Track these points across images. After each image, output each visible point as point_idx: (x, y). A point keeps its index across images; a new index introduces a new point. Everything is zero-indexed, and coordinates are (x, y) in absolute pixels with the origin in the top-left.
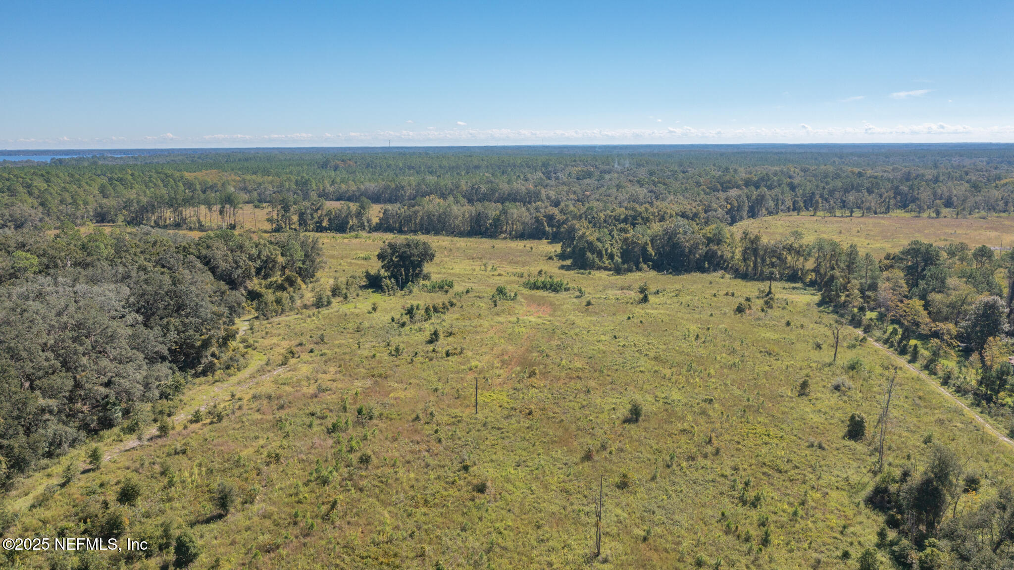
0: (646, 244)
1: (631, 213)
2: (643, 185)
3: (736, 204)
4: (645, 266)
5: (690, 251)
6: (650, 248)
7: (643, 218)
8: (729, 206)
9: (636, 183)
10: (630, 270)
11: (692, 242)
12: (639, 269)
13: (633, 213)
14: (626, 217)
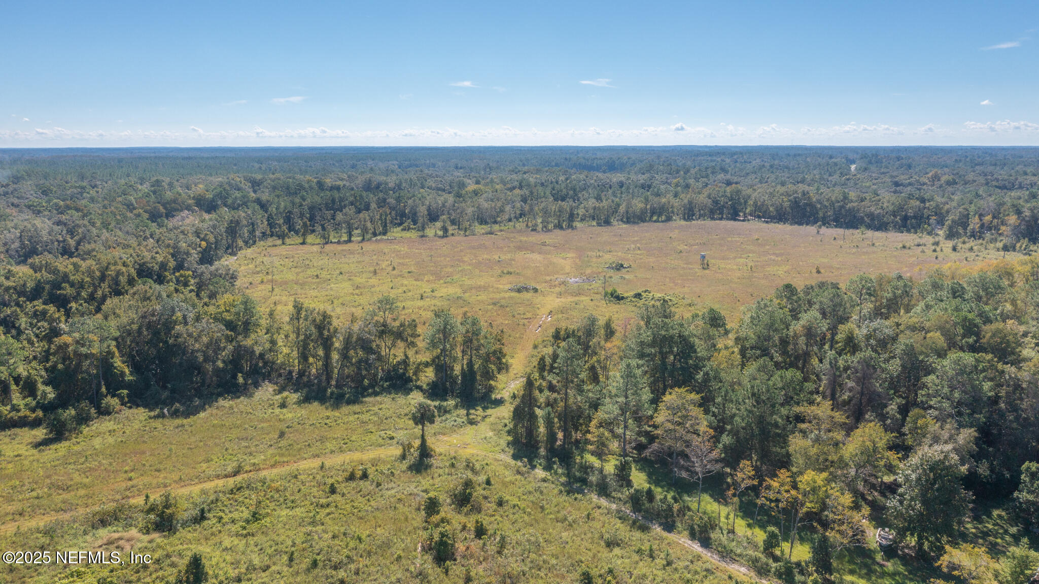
0: (110, 354)
1: (45, 275)
2: (39, 212)
3: (212, 240)
4: (114, 402)
5: (207, 359)
6: (118, 362)
7: (72, 285)
8: (204, 244)
9: (26, 210)
10: (83, 419)
11: (205, 339)
12: (105, 412)
13: (50, 277)
14: (37, 286)
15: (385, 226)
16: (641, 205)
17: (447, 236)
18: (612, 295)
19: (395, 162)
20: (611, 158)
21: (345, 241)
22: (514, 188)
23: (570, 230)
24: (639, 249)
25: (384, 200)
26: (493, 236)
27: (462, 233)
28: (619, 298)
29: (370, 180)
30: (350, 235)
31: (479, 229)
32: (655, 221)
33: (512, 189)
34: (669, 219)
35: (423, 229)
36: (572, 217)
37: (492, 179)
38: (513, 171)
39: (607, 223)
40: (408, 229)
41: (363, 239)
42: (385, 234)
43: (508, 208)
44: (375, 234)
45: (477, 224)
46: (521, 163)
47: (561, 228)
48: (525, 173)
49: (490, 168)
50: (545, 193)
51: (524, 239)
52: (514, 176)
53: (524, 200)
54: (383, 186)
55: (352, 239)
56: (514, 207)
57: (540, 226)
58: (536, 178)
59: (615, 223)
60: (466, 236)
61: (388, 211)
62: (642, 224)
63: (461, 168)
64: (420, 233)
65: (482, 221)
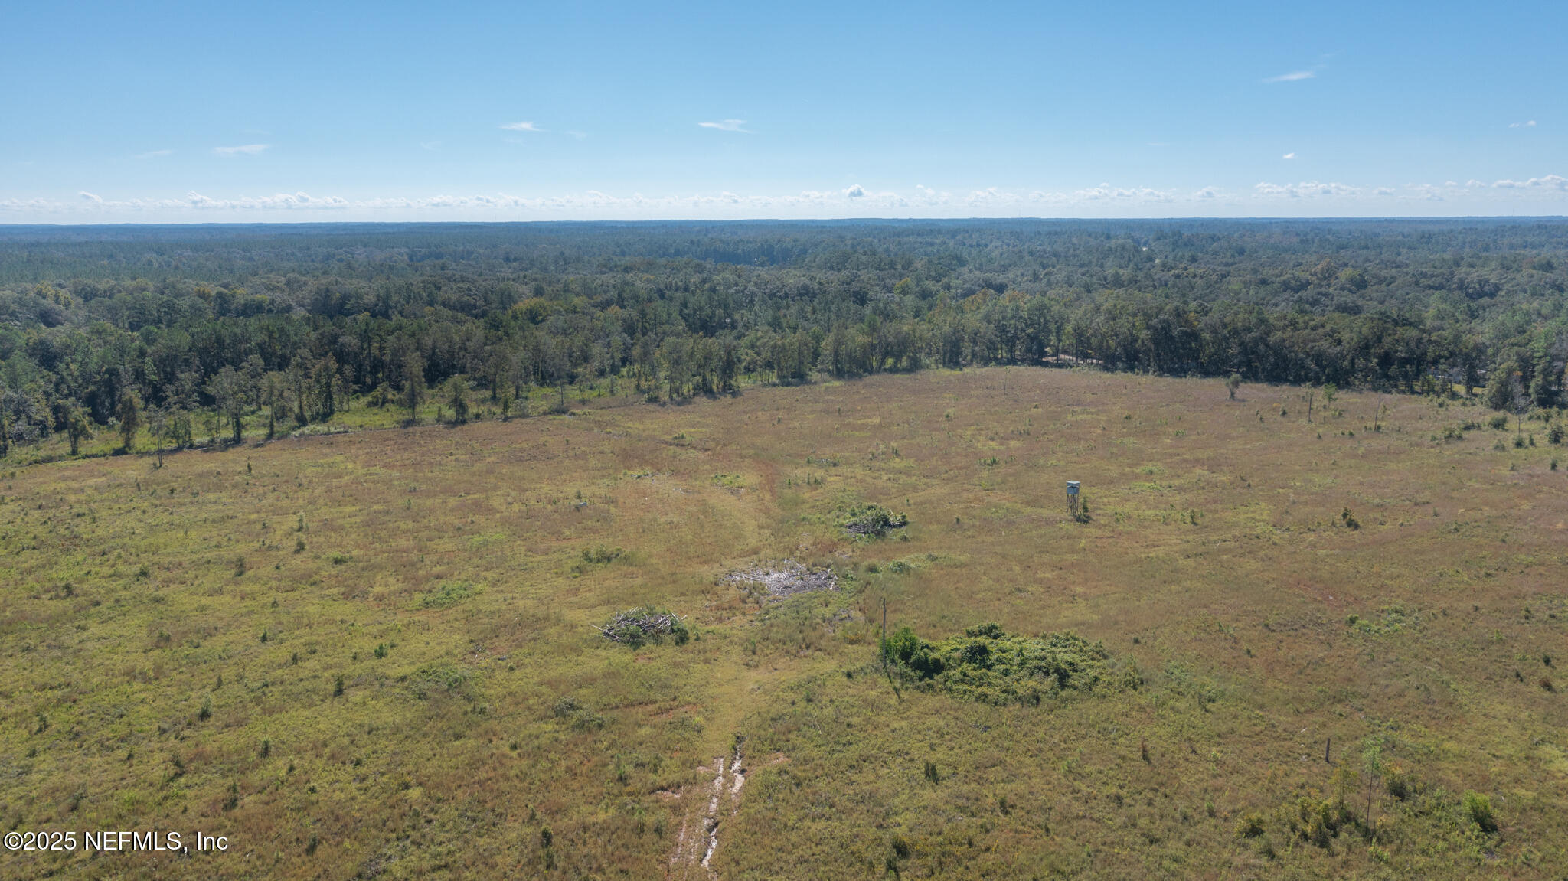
15: (329, 397)
16: (862, 339)
17: (464, 422)
18: (906, 655)
19: (404, 250)
20: (767, 241)
21: (226, 441)
22: (608, 304)
23: (729, 399)
24: (896, 453)
25: (334, 339)
26: (566, 418)
27: (498, 410)
28: (930, 668)
29: (328, 290)
30: (239, 427)
31: (540, 398)
32: (891, 371)
33: (604, 305)
34: (915, 366)
35: (412, 402)
36: (729, 368)
37: (566, 285)
38: (605, 266)
39: (799, 377)
40: (380, 403)
41: (270, 436)
42: (325, 417)
43: (597, 349)
44: (302, 421)
45: (532, 385)
46: (618, 250)
47: (709, 392)
48: (627, 270)
49: (564, 260)
50: (669, 315)
51: (635, 426)
52: (608, 278)
53: (629, 329)
54: (353, 301)
55: (245, 434)
56: (609, 345)
57: (666, 387)
58: (649, 281)
59: (814, 376)
60: (506, 419)
61: (333, 365)
62: (869, 379)
63: (515, 260)
64: (406, 415)
65: (543, 378)
